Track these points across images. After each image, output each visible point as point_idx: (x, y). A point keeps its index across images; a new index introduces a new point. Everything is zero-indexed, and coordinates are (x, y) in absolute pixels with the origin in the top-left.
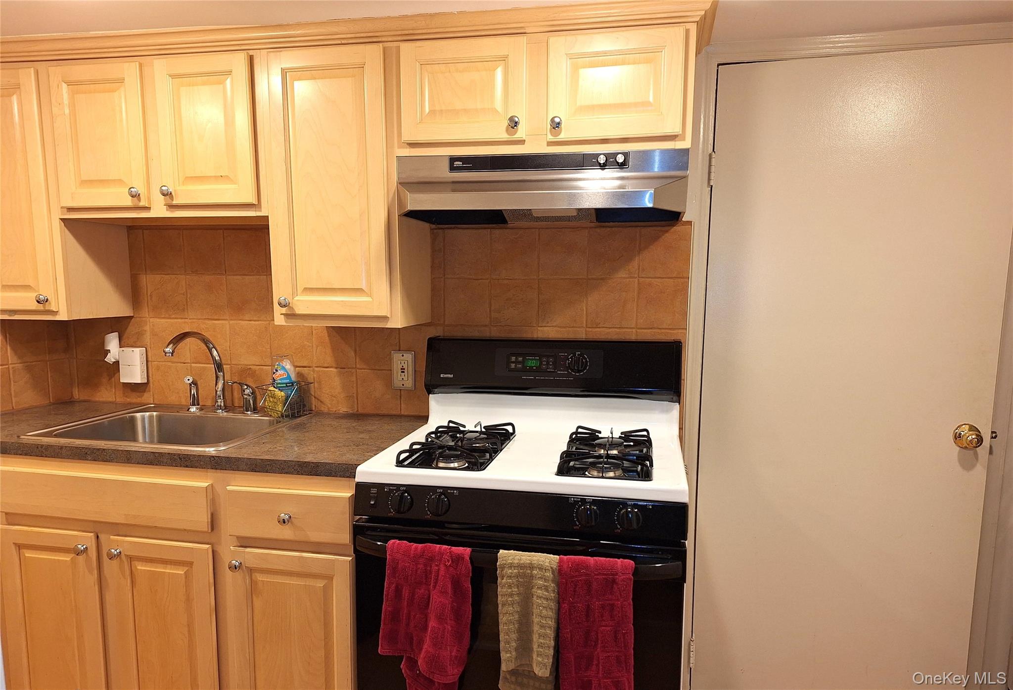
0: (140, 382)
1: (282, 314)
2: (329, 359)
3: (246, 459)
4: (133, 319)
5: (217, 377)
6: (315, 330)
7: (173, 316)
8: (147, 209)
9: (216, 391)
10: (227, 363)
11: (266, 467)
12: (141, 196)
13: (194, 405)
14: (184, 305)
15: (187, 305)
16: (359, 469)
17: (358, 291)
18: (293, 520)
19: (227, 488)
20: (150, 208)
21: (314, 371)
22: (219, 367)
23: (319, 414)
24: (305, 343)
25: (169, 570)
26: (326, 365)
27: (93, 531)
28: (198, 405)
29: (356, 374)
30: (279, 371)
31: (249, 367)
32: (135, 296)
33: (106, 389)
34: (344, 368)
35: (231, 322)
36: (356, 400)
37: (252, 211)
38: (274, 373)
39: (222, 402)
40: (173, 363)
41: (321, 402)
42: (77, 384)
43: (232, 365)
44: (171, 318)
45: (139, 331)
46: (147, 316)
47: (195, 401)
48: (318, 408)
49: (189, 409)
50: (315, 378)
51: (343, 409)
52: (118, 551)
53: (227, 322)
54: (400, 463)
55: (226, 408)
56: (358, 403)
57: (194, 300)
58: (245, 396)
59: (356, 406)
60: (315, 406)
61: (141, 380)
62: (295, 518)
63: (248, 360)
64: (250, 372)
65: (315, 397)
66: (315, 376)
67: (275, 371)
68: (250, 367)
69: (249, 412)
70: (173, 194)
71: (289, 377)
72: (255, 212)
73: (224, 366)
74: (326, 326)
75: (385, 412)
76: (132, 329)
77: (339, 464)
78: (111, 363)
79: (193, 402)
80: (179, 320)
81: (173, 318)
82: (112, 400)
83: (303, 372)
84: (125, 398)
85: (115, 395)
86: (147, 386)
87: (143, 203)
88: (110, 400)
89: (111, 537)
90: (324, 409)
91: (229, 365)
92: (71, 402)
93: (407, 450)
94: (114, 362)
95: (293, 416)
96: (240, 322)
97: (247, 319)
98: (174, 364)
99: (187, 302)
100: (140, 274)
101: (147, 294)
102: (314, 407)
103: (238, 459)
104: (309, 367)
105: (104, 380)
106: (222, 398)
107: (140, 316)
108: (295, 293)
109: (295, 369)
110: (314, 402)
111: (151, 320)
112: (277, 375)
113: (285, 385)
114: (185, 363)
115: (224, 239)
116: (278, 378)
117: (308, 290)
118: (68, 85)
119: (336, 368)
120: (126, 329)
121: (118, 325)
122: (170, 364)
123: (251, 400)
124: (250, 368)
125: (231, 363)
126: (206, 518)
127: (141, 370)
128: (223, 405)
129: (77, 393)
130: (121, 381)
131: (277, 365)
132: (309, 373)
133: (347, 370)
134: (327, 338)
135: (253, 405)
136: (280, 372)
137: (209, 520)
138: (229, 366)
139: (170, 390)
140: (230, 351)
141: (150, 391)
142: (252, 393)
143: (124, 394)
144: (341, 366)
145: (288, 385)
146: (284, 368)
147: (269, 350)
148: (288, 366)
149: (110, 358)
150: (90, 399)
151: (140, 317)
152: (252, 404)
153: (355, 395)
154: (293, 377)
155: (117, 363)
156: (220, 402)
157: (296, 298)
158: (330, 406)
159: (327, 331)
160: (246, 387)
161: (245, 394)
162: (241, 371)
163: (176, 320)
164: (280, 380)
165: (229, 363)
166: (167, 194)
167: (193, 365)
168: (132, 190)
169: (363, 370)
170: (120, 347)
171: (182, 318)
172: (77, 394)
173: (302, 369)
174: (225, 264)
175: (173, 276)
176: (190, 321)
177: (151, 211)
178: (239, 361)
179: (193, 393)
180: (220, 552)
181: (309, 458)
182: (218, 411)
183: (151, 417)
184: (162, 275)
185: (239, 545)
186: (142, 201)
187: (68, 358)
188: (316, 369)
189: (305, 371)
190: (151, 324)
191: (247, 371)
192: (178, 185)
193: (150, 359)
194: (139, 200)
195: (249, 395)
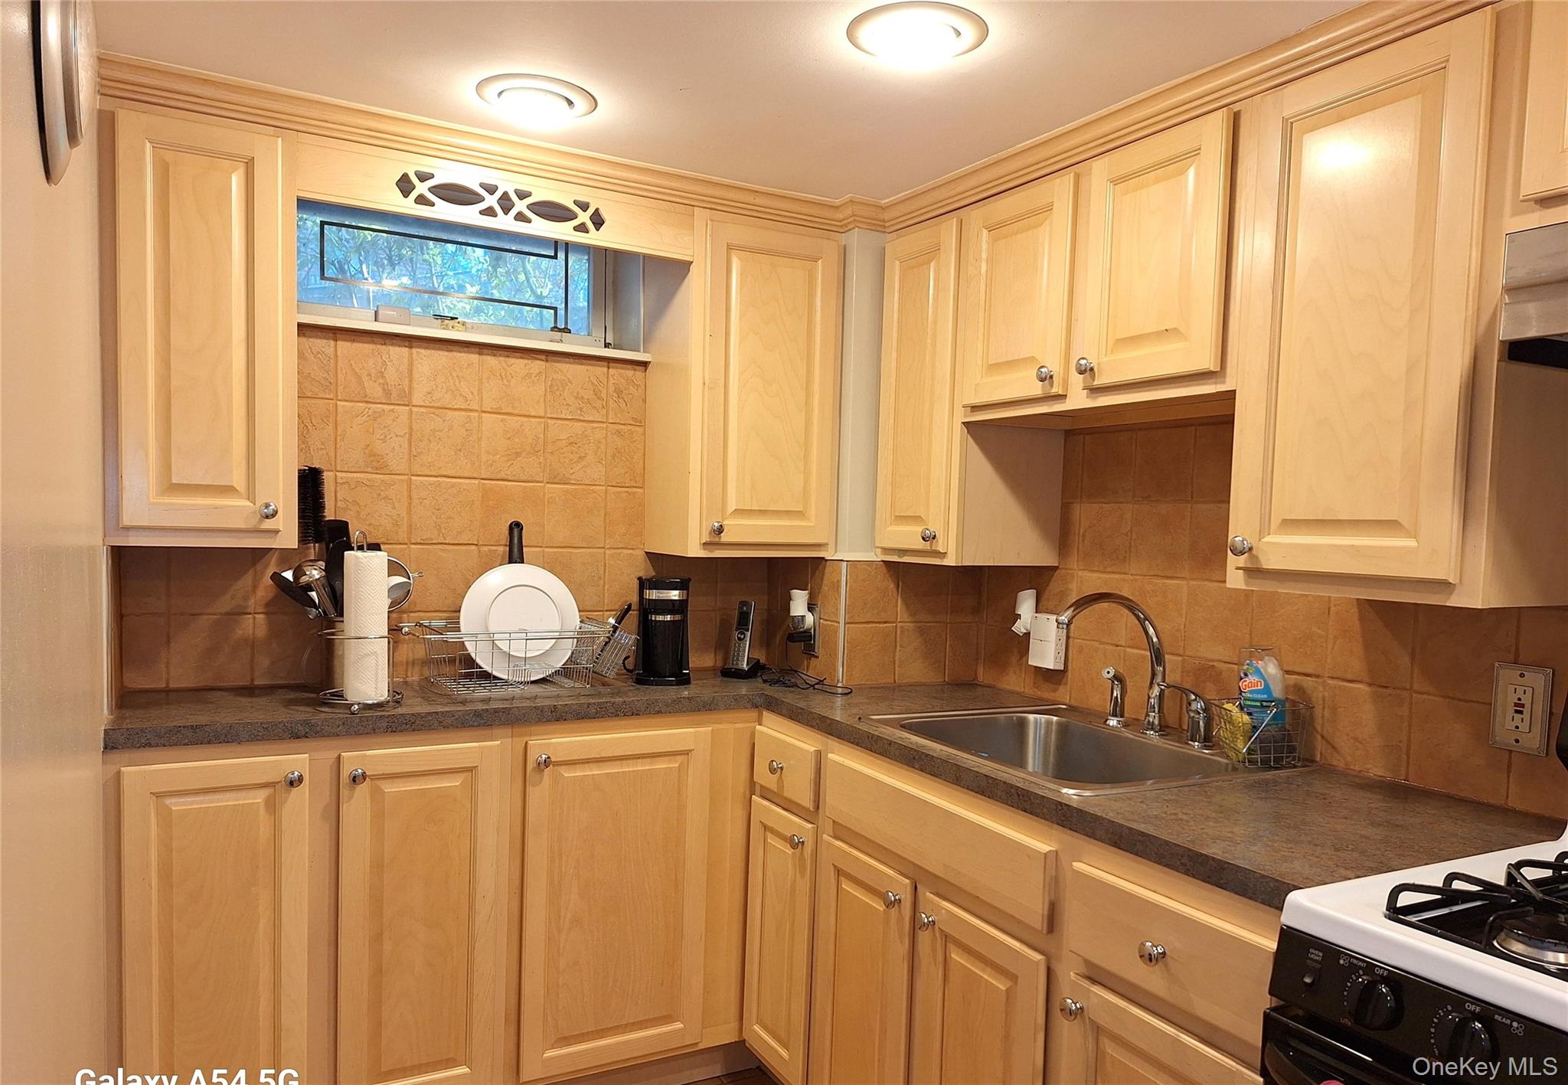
0: (1052, 668)
1: (1238, 568)
2: (1357, 665)
3: (1106, 821)
4: (1057, 572)
5: (1154, 675)
6: (1335, 605)
7: (1109, 569)
8: (1061, 397)
9: (1149, 698)
10: (1177, 652)
11: (1135, 845)
12: (1054, 378)
13: (1115, 715)
14: (1126, 553)
15: (1130, 553)
16: (1294, 897)
17: (1390, 526)
18: (1168, 959)
19: (1074, 864)
20: (1066, 395)
21: (1324, 685)
22: (1158, 657)
23: (1328, 771)
24: (1314, 629)
25: (987, 976)
26: (1350, 677)
27: (910, 875)
28: (1122, 716)
29: (1411, 704)
30: (1250, 676)
31: (1211, 663)
32: (1063, 538)
33: (1015, 673)
34: (1386, 687)
35: (1191, 583)
36: (1405, 757)
37: (1209, 384)
38: (1241, 679)
39: (1157, 718)
40: (1101, 644)
41: (1333, 747)
42: (982, 661)
43: (1186, 658)
44: (1105, 572)
45: (1063, 589)
46: (1076, 567)
47: (1118, 710)
48: (1326, 760)
49: (1107, 720)
50: (1327, 699)
51: (1377, 770)
52: (930, 919)
53: (1185, 582)
54: (1396, 913)
55: (1164, 729)
56: (1408, 763)
57: (1141, 544)
58: (1192, 714)
59: (1403, 769)
60: (1321, 753)
61: (1054, 666)
62: (1174, 959)
63: (1213, 651)
64: (1213, 673)
65: (1323, 737)
66: (1326, 694)
67: (1242, 675)
68: (1214, 664)
69: (1197, 743)
70: (1096, 370)
71: (1267, 689)
72: (1214, 386)
73: (1166, 656)
74: (1358, 599)
75: (1466, 793)
76: (1054, 587)
77: (1263, 876)
78: (1021, 635)
79: (1115, 709)
80: (1116, 576)
81: (1109, 572)
82: (1019, 690)
83: (1305, 685)
84: (1035, 690)
85: (1024, 682)
86: (1064, 675)
87: (1056, 389)
88: (1017, 689)
89: (928, 894)
90: (1339, 763)
91: (1182, 656)
92: (972, 685)
93: (1438, 888)
94: (1025, 633)
95: (1266, 765)
96: (1206, 583)
97: (1216, 578)
98: (1102, 646)
99: (1130, 547)
100: (1073, 503)
101: (1079, 534)
102: (1319, 756)
103: (1096, 818)
104: (1318, 676)
105: (1014, 659)
106: (1157, 710)
107: (1067, 567)
108: (1264, 530)
109: (1284, 676)
110: (1320, 745)
111: (1080, 573)
112: (1245, 683)
113: (1259, 704)
114: (1117, 646)
115: (1195, 441)
116: (1248, 689)
117: (1291, 524)
118: (989, 231)
119: (1370, 685)
120: (1047, 586)
121: (1036, 578)
122: (1097, 644)
123: (1201, 723)
124: (1213, 666)
125: (1184, 653)
126: (1041, 907)
127: (1056, 649)
128: (1156, 722)
129: (982, 670)
130: (1029, 663)
131: (1248, 665)
132: (1315, 688)
133: (1388, 691)
134: (1357, 623)
135: (1205, 730)
136: (1252, 678)
137: (1046, 913)
138: (1180, 658)
139: (1093, 687)
140: (1185, 632)
141: (1066, 684)
142: (1205, 711)
143: (1035, 683)
144: (1380, 682)
145: (1265, 704)
146: (1258, 672)
147: (1247, 636)
148: (1271, 668)
149: (1019, 627)
150: (995, 683)
151: (1066, 569)
152: (1202, 730)
153: (1403, 746)
154: (1277, 692)
155: (1028, 635)
156: (1154, 718)
157: (1267, 539)
158: (1349, 758)
159: (1358, 608)
160: (1193, 697)
161: (1190, 710)
162: (1199, 670)
163: (1112, 576)
164: (1251, 692)
165: (1181, 652)
166: (1086, 371)
167: (1128, 650)
168: (1043, 370)
169: (1425, 696)
170: (1036, 612)
171: (1119, 573)
172: (983, 675)
173: (1304, 678)
174: (1192, 484)
175: (1116, 506)
176: (1131, 578)
177: (1067, 400)
178: (1197, 651)
179: (1115, 695)
180: (1058, 973)
181: (1215, 850)
182: (1148, 732)
183: (1049, 723)
184: (1100, 505)
185: (1087, 974)
186: (1054, 386)
187: (976, 622)
188: (1331, 682)
189: (1308, 683)
190: (1080, 579)
191: (1206, 672)
192: (1104, 353)
193: (1072, 635)
194: (1052, 385)
195: (1199, 713)
